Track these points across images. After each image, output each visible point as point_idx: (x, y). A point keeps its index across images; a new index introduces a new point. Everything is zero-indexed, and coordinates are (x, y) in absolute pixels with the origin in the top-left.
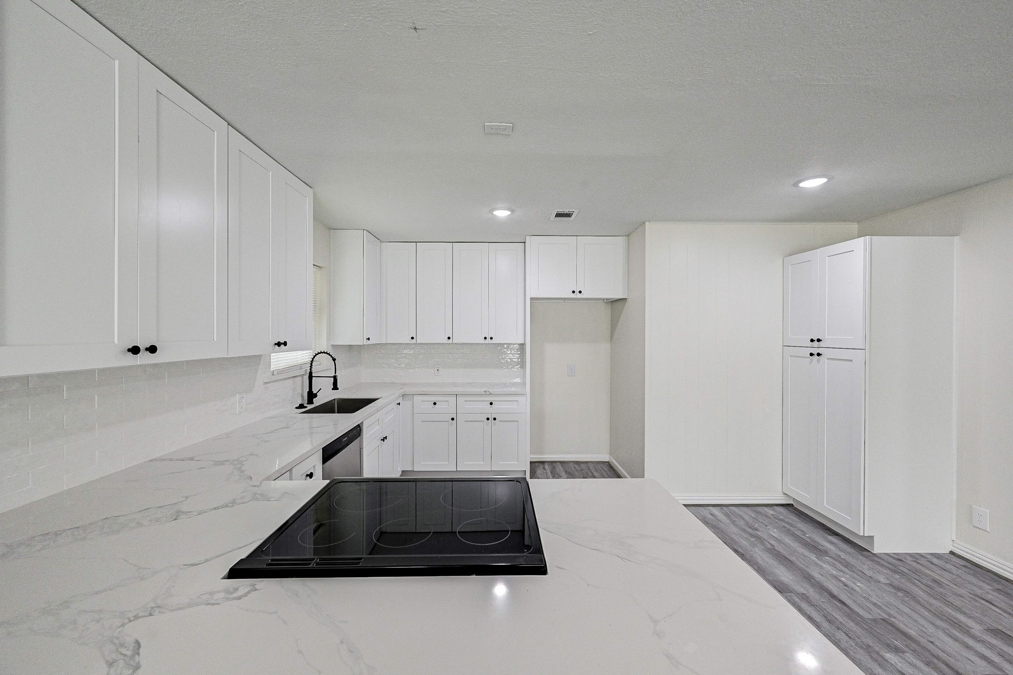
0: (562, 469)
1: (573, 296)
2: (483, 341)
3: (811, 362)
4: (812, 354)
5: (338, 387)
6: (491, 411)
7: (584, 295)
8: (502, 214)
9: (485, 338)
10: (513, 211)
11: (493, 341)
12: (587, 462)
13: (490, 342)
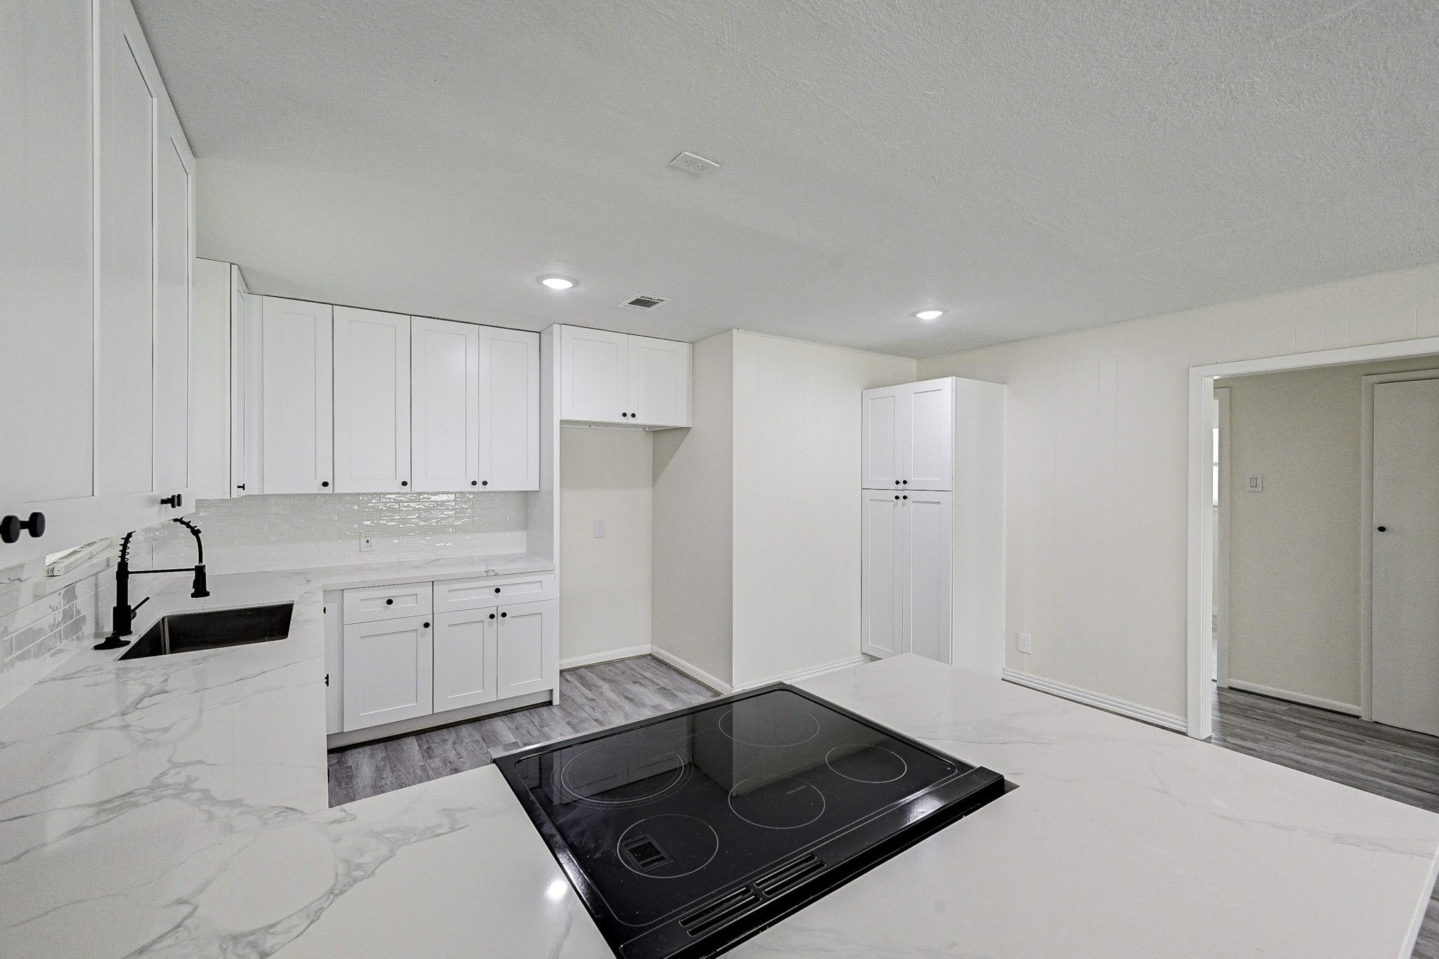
0: (595, 677)
1: (624, 420)
2: (470, 488)
3: (895, 506)
4: (897, 498)
5: (208, 590)
6: (501, 603)
7: (638, 421)
8: (558, 285)
9: (474, 483)
10: (576, 282)
11: (487, 488)
12: (622, 660)
13: (481, 490)
